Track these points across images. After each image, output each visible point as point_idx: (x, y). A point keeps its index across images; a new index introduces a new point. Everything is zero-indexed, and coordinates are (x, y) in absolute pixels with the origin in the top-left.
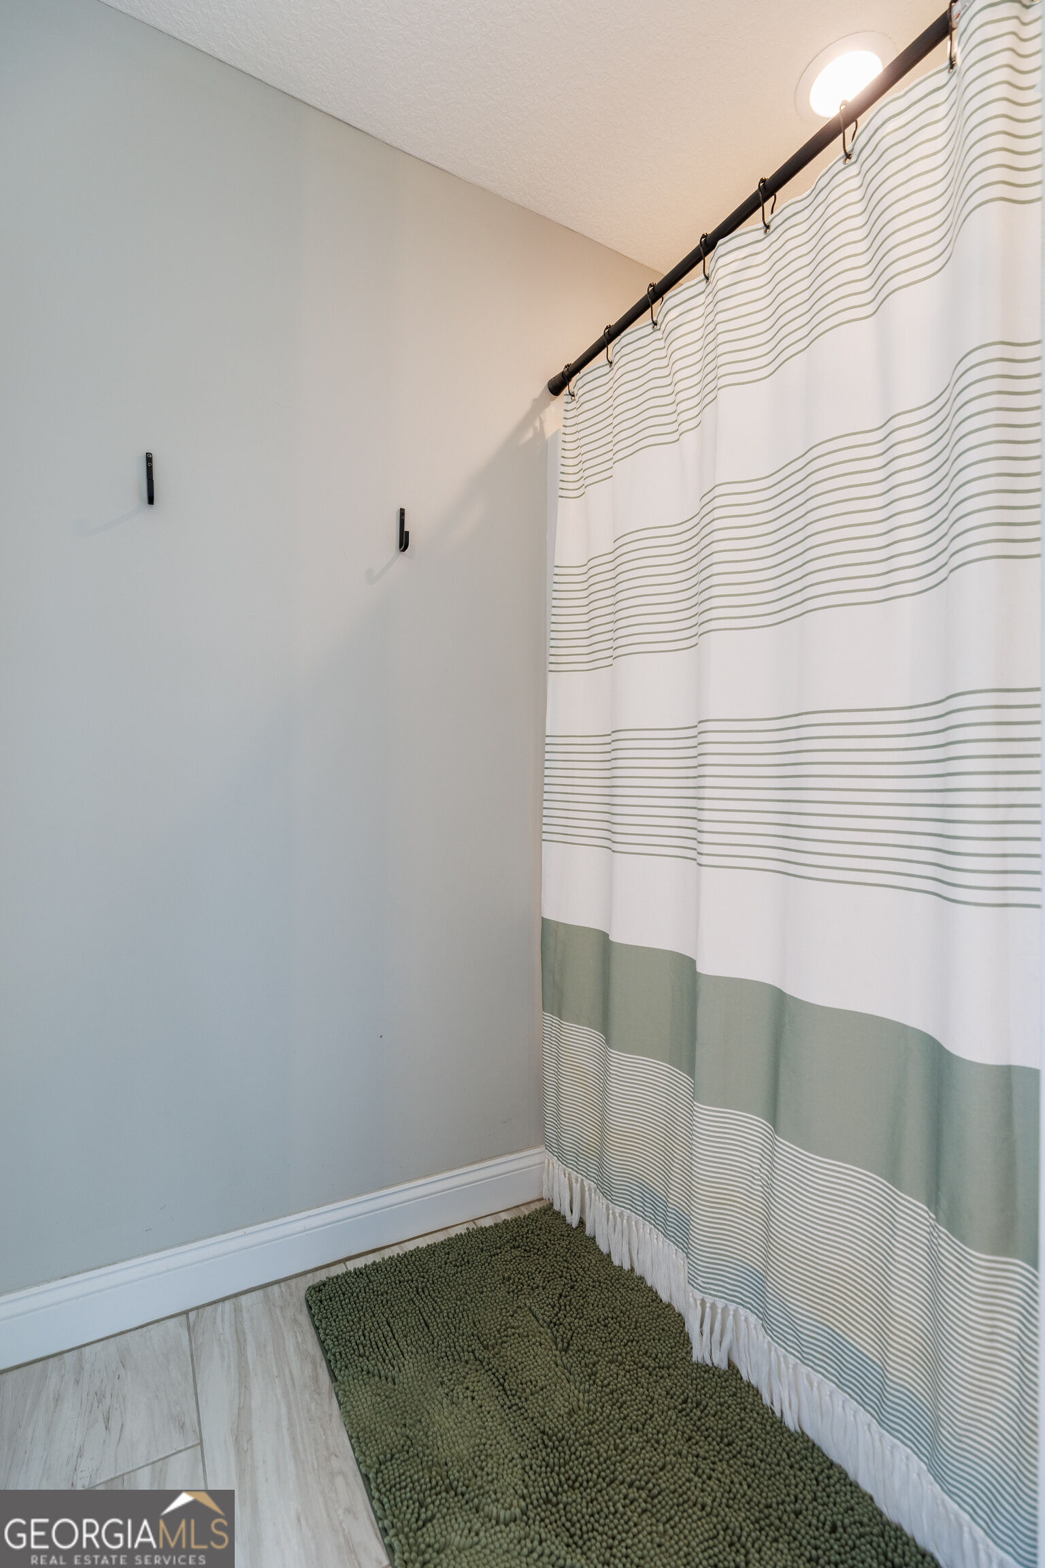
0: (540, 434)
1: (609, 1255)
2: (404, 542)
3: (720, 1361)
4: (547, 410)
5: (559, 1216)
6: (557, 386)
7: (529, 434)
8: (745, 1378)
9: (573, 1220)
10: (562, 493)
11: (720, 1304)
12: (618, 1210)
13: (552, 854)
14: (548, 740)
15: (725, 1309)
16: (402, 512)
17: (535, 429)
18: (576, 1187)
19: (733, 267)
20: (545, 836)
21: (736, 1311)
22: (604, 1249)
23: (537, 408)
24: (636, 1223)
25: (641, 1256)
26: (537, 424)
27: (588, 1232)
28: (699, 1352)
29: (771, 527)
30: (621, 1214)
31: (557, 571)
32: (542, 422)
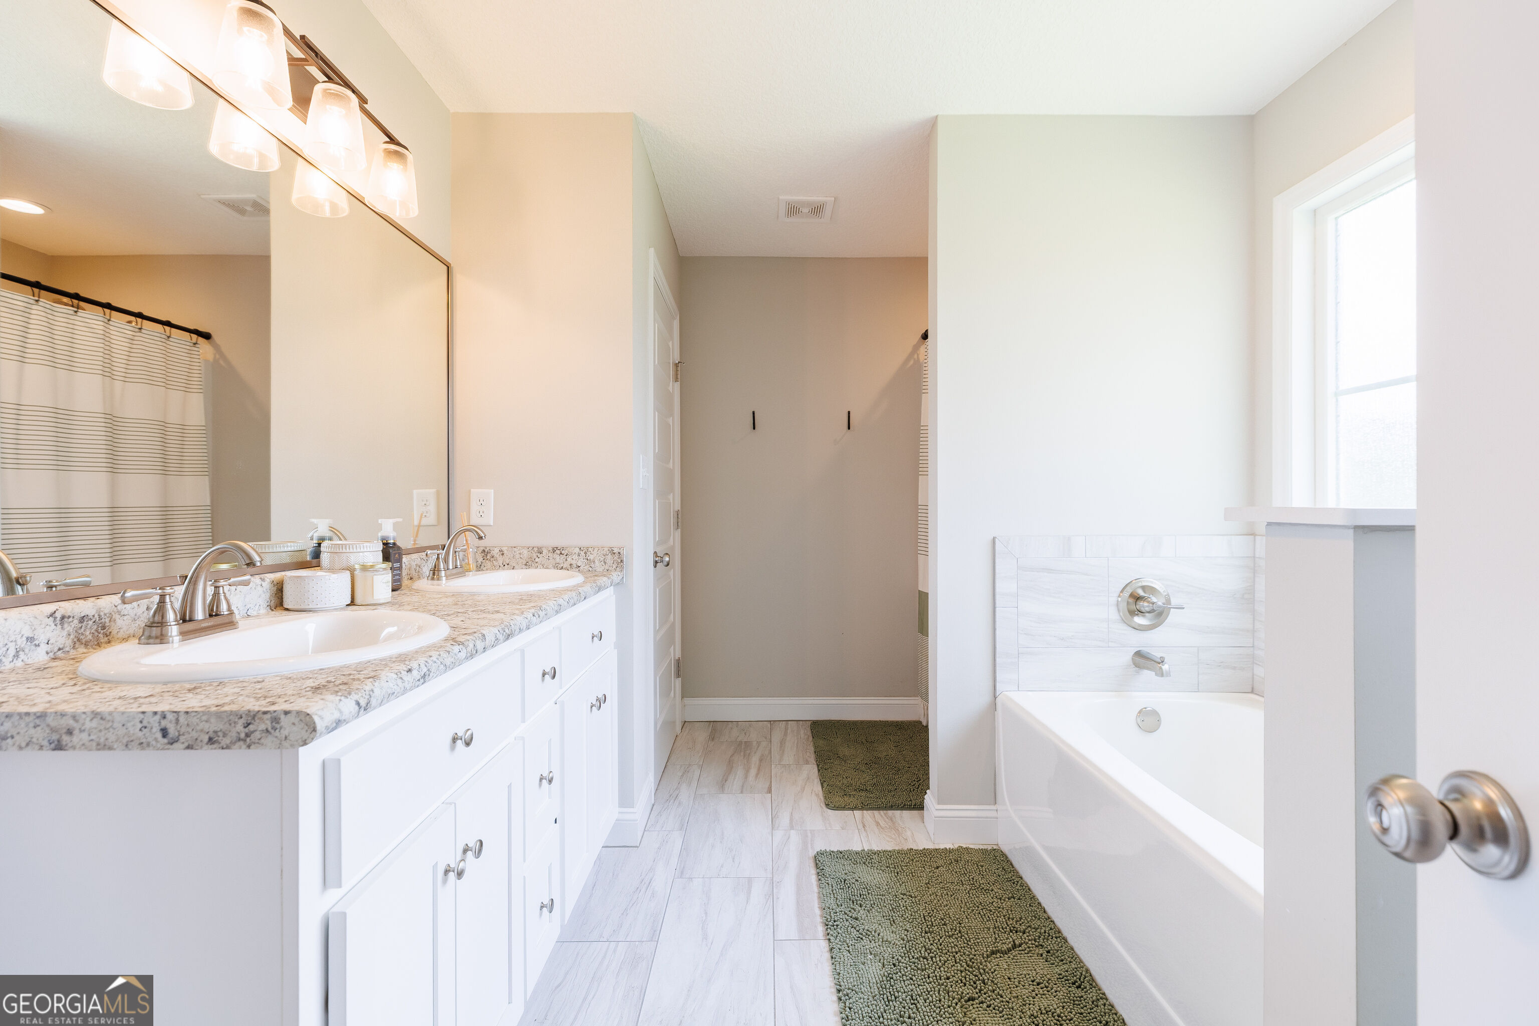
0: (917, 361)
2: (849, 425)
4: (920, 349)
5: (921, 722)
6: (924, 337)
7: (912, 362)
9: (924, 724)
14: (920, 507)
16: (849, 413)
17: (915, 359)
20: (919, 552)
23: (916, 348)
26: (916, 357)
32: (918, 355)
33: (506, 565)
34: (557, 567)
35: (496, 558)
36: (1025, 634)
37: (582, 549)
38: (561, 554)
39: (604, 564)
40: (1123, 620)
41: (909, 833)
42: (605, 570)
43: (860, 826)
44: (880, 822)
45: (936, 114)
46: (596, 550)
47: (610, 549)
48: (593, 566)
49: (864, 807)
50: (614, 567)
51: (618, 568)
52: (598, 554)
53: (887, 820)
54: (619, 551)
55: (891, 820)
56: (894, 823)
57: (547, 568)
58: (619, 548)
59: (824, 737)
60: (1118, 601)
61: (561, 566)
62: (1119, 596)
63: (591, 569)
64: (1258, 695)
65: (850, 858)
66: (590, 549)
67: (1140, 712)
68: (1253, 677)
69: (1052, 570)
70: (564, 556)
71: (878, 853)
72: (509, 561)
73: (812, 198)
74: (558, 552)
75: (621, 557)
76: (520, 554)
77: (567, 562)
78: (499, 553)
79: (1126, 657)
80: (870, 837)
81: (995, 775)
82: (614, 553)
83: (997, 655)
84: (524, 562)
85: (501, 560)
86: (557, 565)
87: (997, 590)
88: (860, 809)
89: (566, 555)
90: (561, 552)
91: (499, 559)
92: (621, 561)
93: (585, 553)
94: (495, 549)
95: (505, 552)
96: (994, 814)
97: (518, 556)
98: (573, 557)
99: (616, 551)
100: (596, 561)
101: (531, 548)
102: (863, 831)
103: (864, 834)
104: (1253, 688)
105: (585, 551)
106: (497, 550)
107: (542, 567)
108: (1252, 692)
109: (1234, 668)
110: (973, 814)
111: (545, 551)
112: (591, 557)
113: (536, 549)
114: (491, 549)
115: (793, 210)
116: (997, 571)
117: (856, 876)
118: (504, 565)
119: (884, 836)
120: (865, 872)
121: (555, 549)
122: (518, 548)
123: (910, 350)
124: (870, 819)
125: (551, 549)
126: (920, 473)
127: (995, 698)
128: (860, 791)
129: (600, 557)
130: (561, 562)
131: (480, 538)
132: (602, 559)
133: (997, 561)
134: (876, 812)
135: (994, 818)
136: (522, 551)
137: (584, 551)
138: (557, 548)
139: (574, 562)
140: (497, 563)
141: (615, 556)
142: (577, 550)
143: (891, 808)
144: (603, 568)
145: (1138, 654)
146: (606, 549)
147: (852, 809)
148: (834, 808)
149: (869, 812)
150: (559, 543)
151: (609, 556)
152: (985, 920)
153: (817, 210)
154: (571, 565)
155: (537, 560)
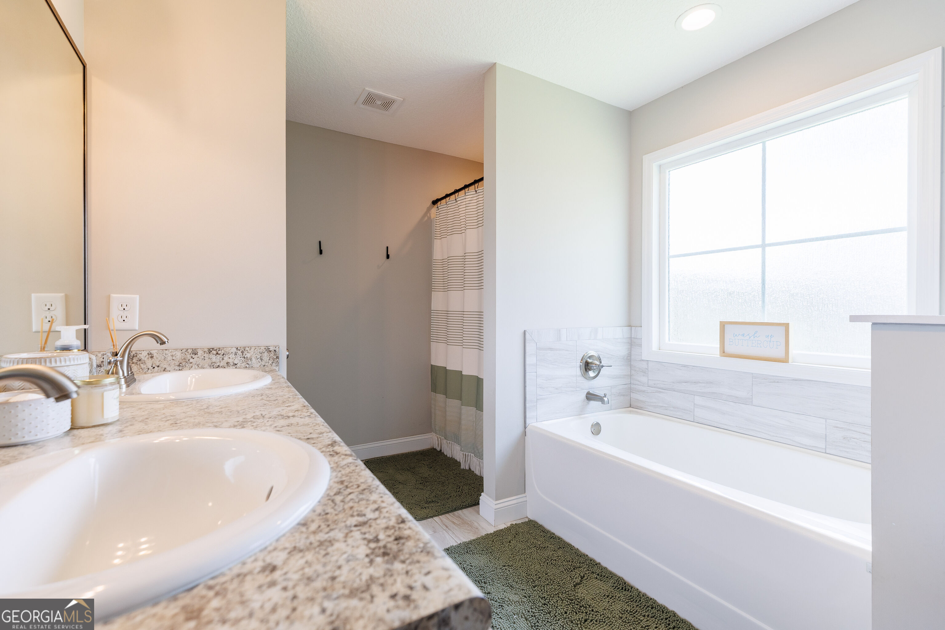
0: (430, 218)
1: (447, 455)
2: (388, 257)
3: (467, 468)
4: (432, 210)
5: (435, 449)
6: (435, 202)
7: (426, 218)
8: (472, 470)
9: (439, 449)
10: (435, 238)
11: (467, 454)
12: (449, 442)
13: (433, 345)
14: (432, 312)
15: (468, 455)
16: (387, 247)
17: (428, 216)
18: (439, 439)
19: (469, 199)
20: (431, 340)
21: (470, 455)
22: (446, 454)
23: (429, 210)
24: (453, 444)
25: (454, 452)
26: (429, 215)
27: (442, 451)
28: (462, 467)
29: (477, 265)
30: (449, 443)
31: (434, 261)
32: (430, 214)
33: (156, 368)
34: (213, 366)
35: (144, 361)
36: (540, 388)
37: (239, 348)
38: (217, 354)
39: (260, 361)
40: (582, 375)
41: (476, 524)
42: (262, 366)
43: (445, 528)
44: (454, 521)
45: (495, 62)
46: (252, 350)
47: (266, 348)
48: (250, 363)
49: (438, 513)
50: (270, 362)
51: (274, 364)
52: (254, 352)
53: (457, 518)
54: (275, 349)
55: (459, 517)
56: (463, 520)
57: (203, 368)
58: (275, 347)
59: (380, 470)
60: (580, 365)
61: (218, 365)
62: (581, 362)
63: (248, 366)
64: (633, 408)
65: (456, 551)
66: (247, 349)
67: (592, 425)
68: (630, 399)
69: (552, 349)
70: (221, 356)
71: (471, 542)
72: (159, 363)
73: (388, 95)
74: (215, 352)
75: (277, 354)
76: (172, 356)
77: (224, 361)
78: (147, 357)
79: (583, 396)
80: (455, 533)
81: (525, 475)
82: (270, 351)
83: (527, 402)
84: (177, 363)
85: (149, 363)
86: (213, 364)
87: (527, 362)
88: (436, 516)
89: (223, 355)
90: (217, 352)
91: (147, 361)
92: (277, 357)
93: (242, 352)
94: (143, 353)
95: (155, 355)
96: (524, 499)
97: (170, 358)
98: (230, 356)
99: (272, 349)
100: (254, 359)
101: (185, 350)
102: (448, 530)
103: (450, 532)
104: (630, 405)
105: (243, 350)
106: (145, 354)
107: (196, 367)
108: (630, 407)
109: (624, 395)
110: (515, 502)
111: (200, 352)
112: (248, 355)
113: (190, 351)
114: (138, 352)
115: (370, 100)
116: (527, 351)
117: (468, 563)
118: (154, 368)
119: (463, 530)
120: (471, 558)
121: (211, 350)
122: (170, 350)
123: (425, 210)
124: (447, 521)
125: (206, 350)
126: (433, 290)
127: (525, 428)
128: (429, 503)
129: (257, 355)
130: (217, 361)
131: (163, 343)
132: (259, 357)
133: (527, 345)
134: (447, 515)
135: (525, 501)
136: (174, 353)
137: (241, 350)
138: (213, 349)
139: (230, 361)
140: (145, 366)
141: (271, 354)
142: (234, 350)
143: (455, 510)
144: (260, 365)
145: (588, 393)
146: (263, 348)
147: (432, 517)
148: (421, 519)
149: (443, 516)
150: (215, 344)
151: (266, 354)
152: (558, 567)
153: (387, 104)
154: (227, 363)
155: (191, 360)
